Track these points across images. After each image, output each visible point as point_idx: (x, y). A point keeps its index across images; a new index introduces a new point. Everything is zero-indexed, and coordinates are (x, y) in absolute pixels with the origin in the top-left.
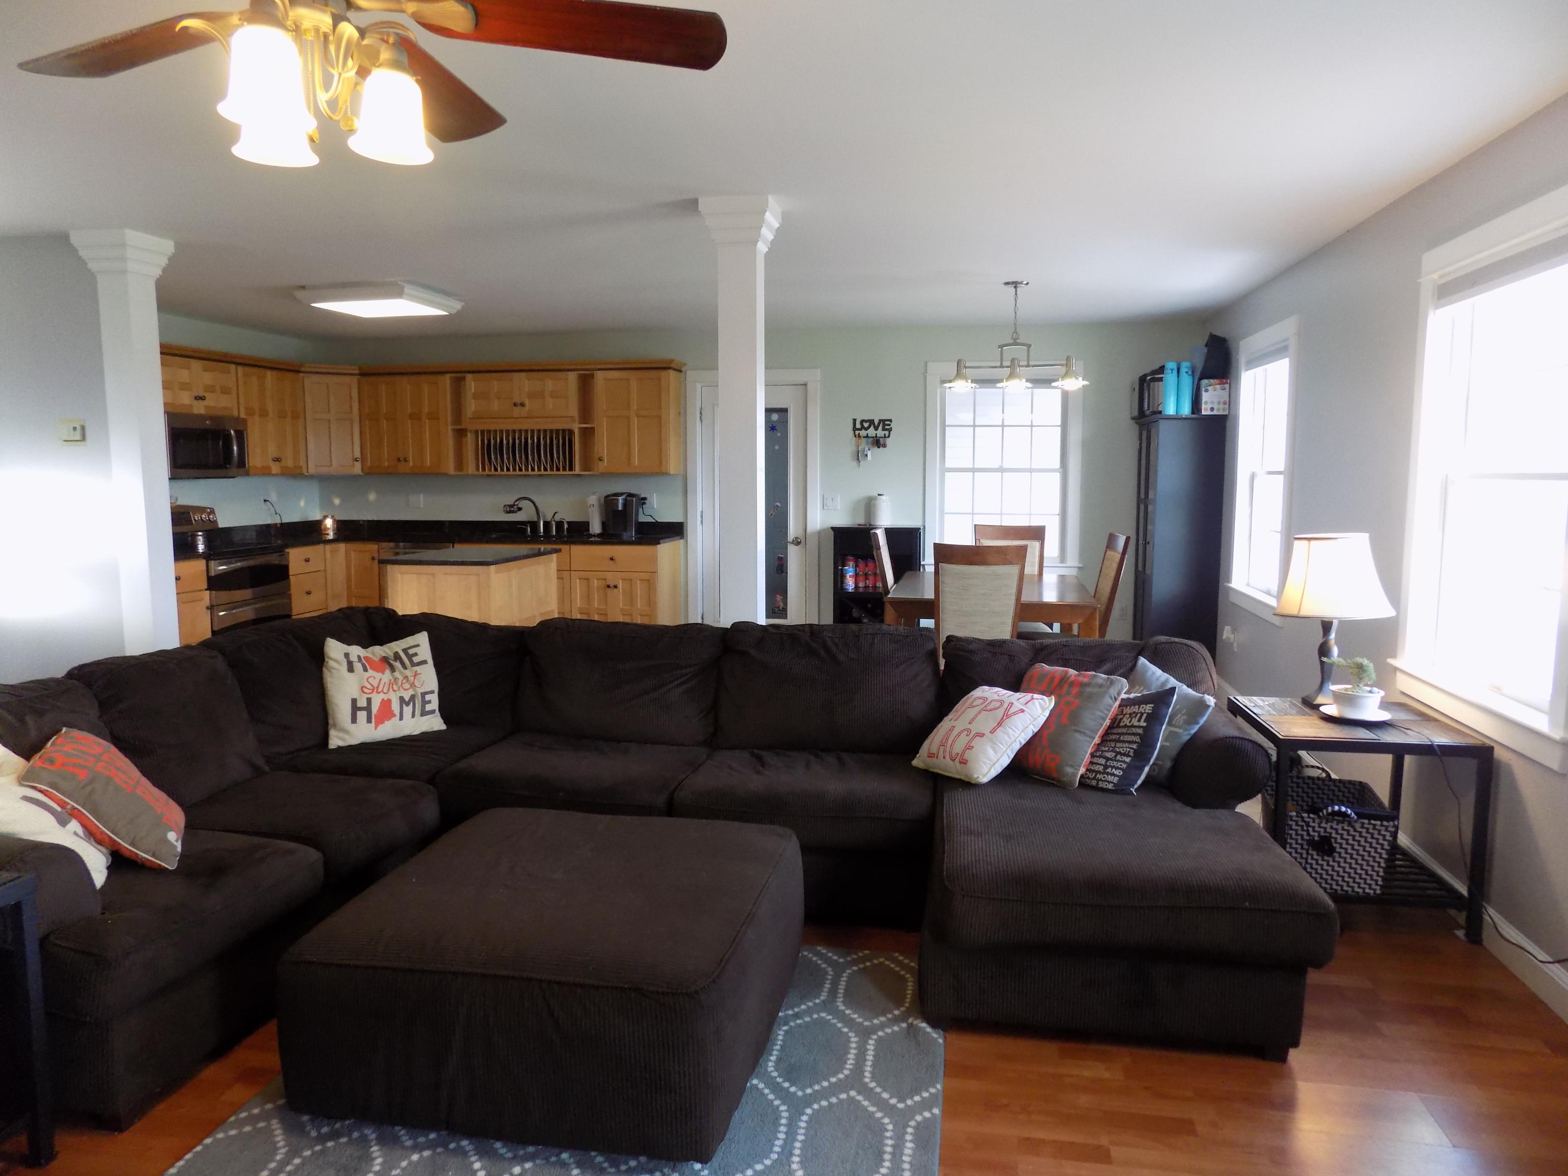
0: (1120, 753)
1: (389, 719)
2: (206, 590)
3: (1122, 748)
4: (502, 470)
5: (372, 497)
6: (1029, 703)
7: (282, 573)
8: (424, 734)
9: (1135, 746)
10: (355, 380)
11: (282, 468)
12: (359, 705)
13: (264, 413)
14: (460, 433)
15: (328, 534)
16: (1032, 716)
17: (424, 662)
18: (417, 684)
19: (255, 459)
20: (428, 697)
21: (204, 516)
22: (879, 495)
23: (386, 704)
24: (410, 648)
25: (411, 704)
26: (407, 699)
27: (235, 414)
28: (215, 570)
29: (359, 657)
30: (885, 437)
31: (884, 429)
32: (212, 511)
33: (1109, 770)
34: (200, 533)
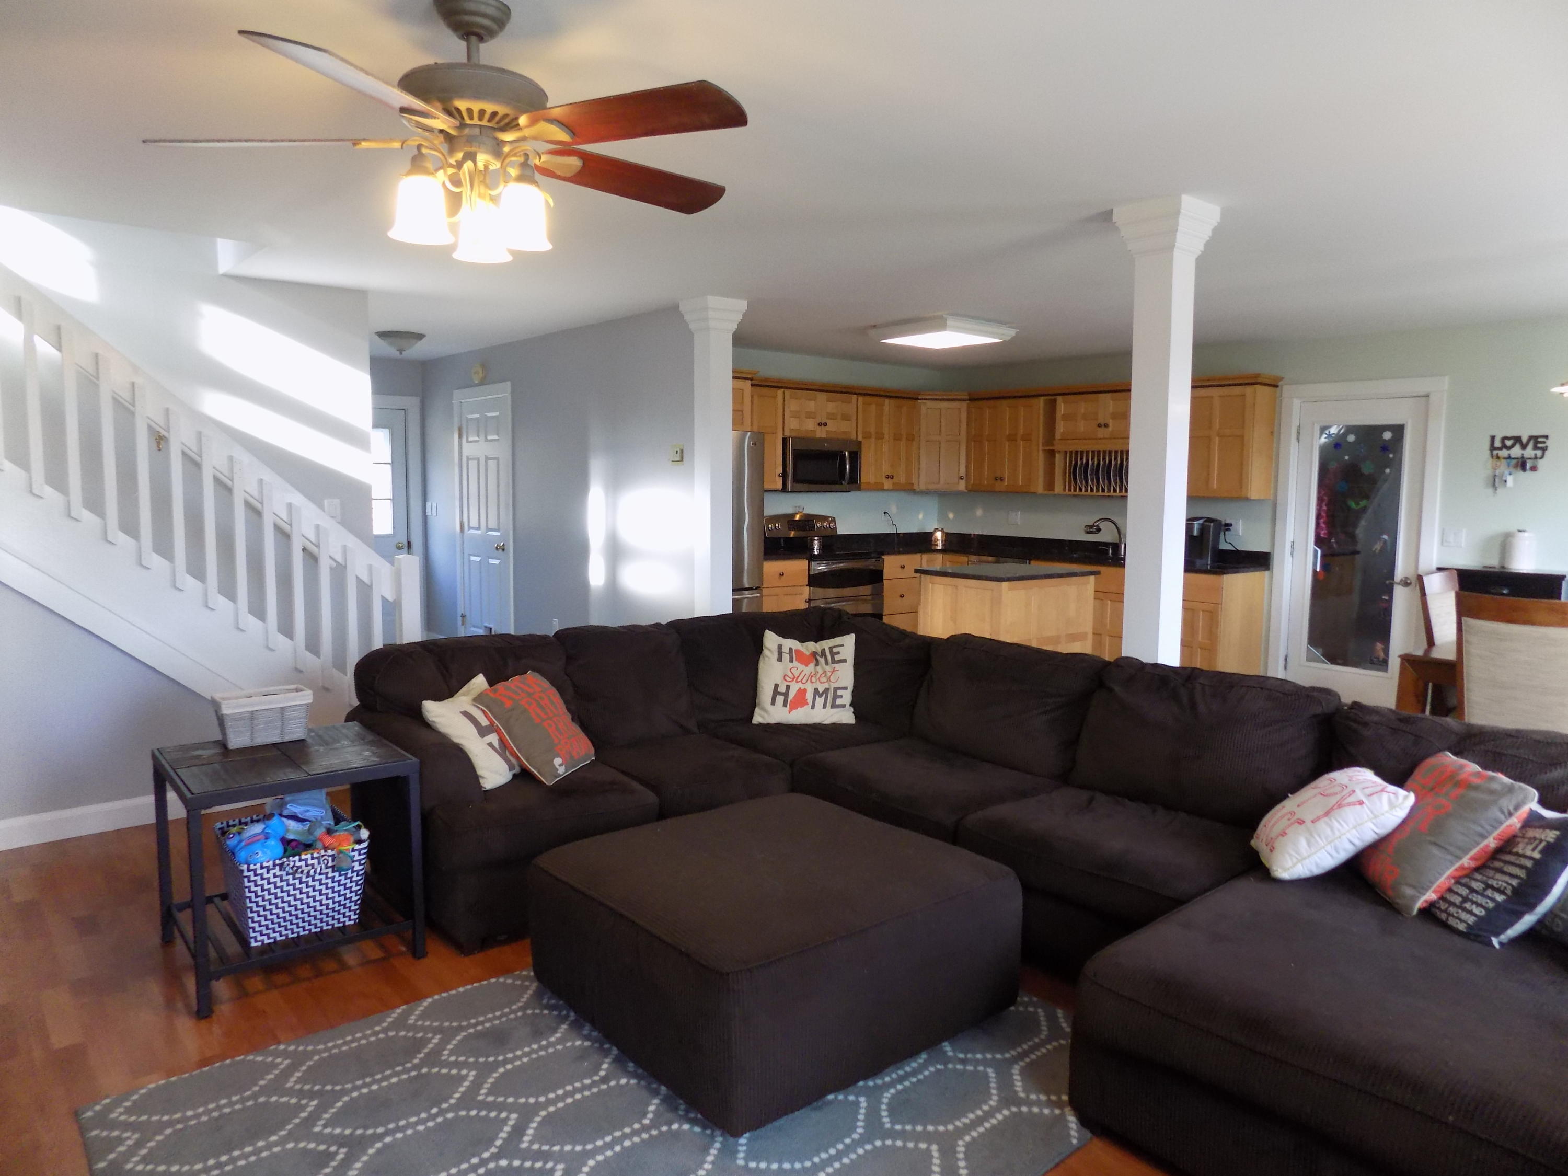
0: (1492, 887)
1: (802, 706)
2: (807, 586)
3: (1499, 880)
4: (1086, 490)
5: (979, 512)
6: (1374, 796)
7: (876, 577)
8: (834, 725)
9: (1515, 882)
10: (964, 405)
11: (894, 484)
12: (779, 690)
13: (880, 436)
14: (1051, 454)
15: (937, 545)
16: (1372, 812)
17: (844, 661)
18: (832, 679)
19: (867, 474)
20: (839, 692)
21: (825, 524)
22: (1520, 531)
23: (802, 693)
24: (835, 647)
25: (824, 696)
26: (821, 691)
27: (854, 437)
28: (814, 570)
29: (791, 649)
30: (1536, 458)
31: (1535, 448)
32: (834, 520)
33: (1467, 905)
34: (816, 538)
